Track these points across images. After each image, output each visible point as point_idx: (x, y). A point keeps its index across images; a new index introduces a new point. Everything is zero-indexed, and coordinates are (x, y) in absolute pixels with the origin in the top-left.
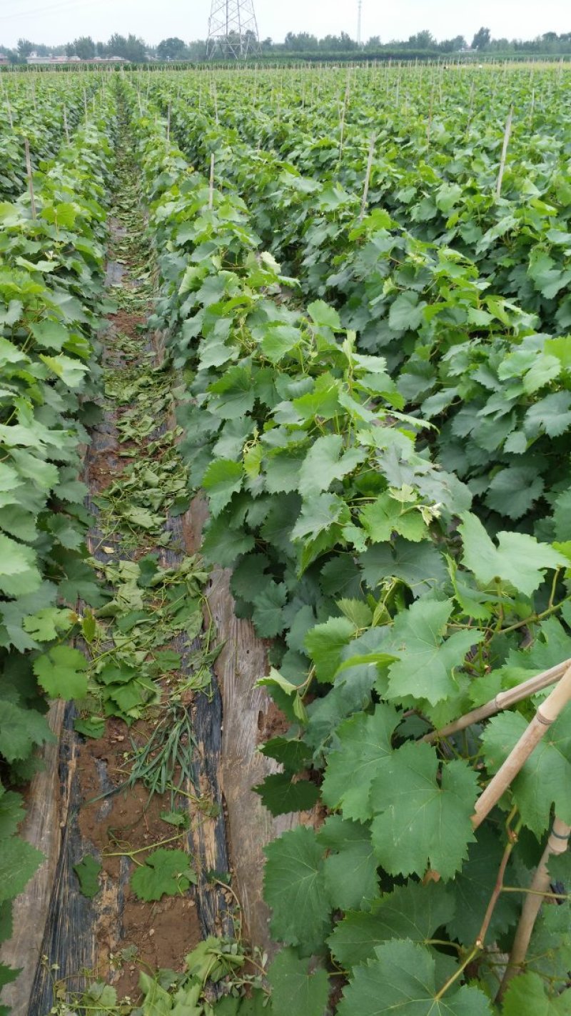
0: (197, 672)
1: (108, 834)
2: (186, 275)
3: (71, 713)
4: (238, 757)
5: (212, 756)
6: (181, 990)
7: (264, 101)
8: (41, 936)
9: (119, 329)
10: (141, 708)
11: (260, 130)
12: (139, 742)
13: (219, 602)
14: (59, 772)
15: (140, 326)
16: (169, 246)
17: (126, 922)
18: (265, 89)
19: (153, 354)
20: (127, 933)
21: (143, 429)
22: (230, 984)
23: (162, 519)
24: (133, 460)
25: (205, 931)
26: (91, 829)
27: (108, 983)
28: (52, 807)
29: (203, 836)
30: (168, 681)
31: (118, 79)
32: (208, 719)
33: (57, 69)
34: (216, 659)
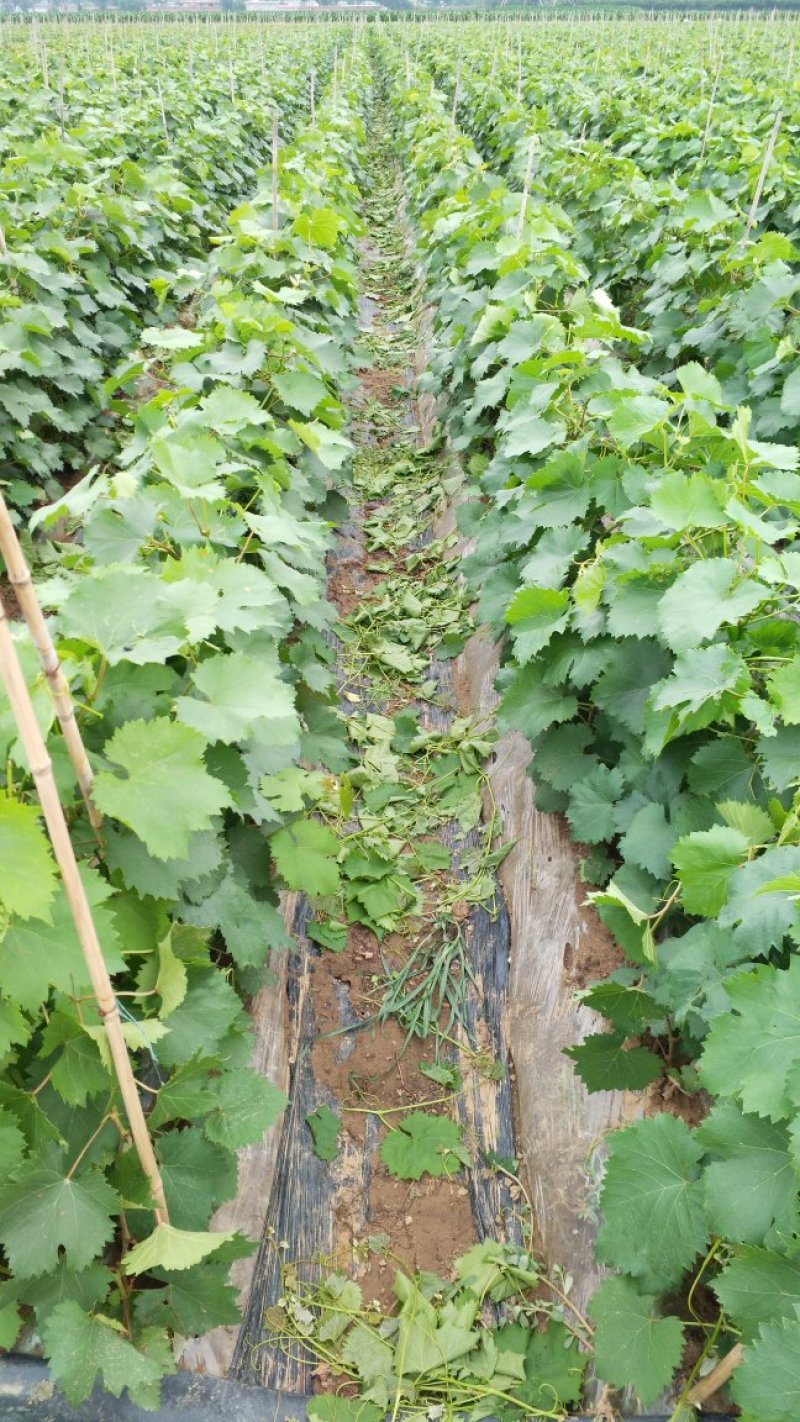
0: (475, 878)
1: (350, 1082)
2: (484, 317)
3: (304, 913)
4: (533, 1005)
5: (495, 996)
6: (450, 1303)
7: (585, 67)
8: (266, 1201)
9: (368, 392)
10: (396, 917)
11: (578, 110)
12: (393, 963)
13: (506, 784)
14: (288, 990)
15: (398, 389)
16: (454, 275)
17: (374, 1201)
18: (585, 49)
19: (415, 429)
20: (374, 1215)
21: (400, 535)
22: (518, 1309)
23: (424, 662)
24: (386, 577)
25: (481, 1231)
26: (328, 1072)
27: (349, 1278)
28: (280, 1035)
29: (480, 1103)
30: (433, 885)
31: (371, 32)
32: (490, 945)
33: (288, 19)
34: (501, 863)
